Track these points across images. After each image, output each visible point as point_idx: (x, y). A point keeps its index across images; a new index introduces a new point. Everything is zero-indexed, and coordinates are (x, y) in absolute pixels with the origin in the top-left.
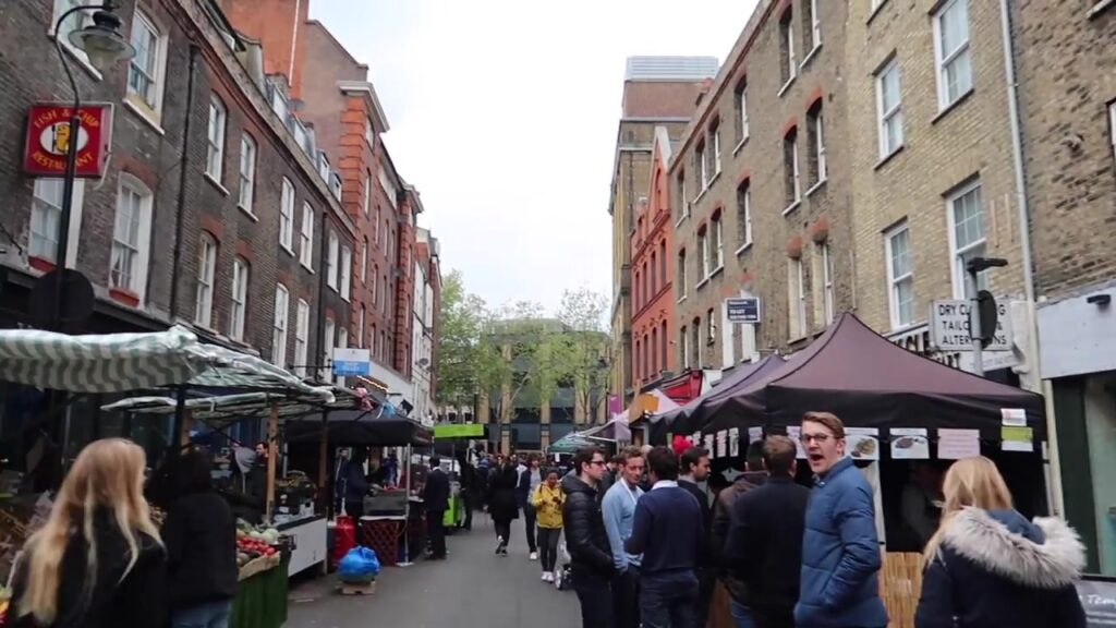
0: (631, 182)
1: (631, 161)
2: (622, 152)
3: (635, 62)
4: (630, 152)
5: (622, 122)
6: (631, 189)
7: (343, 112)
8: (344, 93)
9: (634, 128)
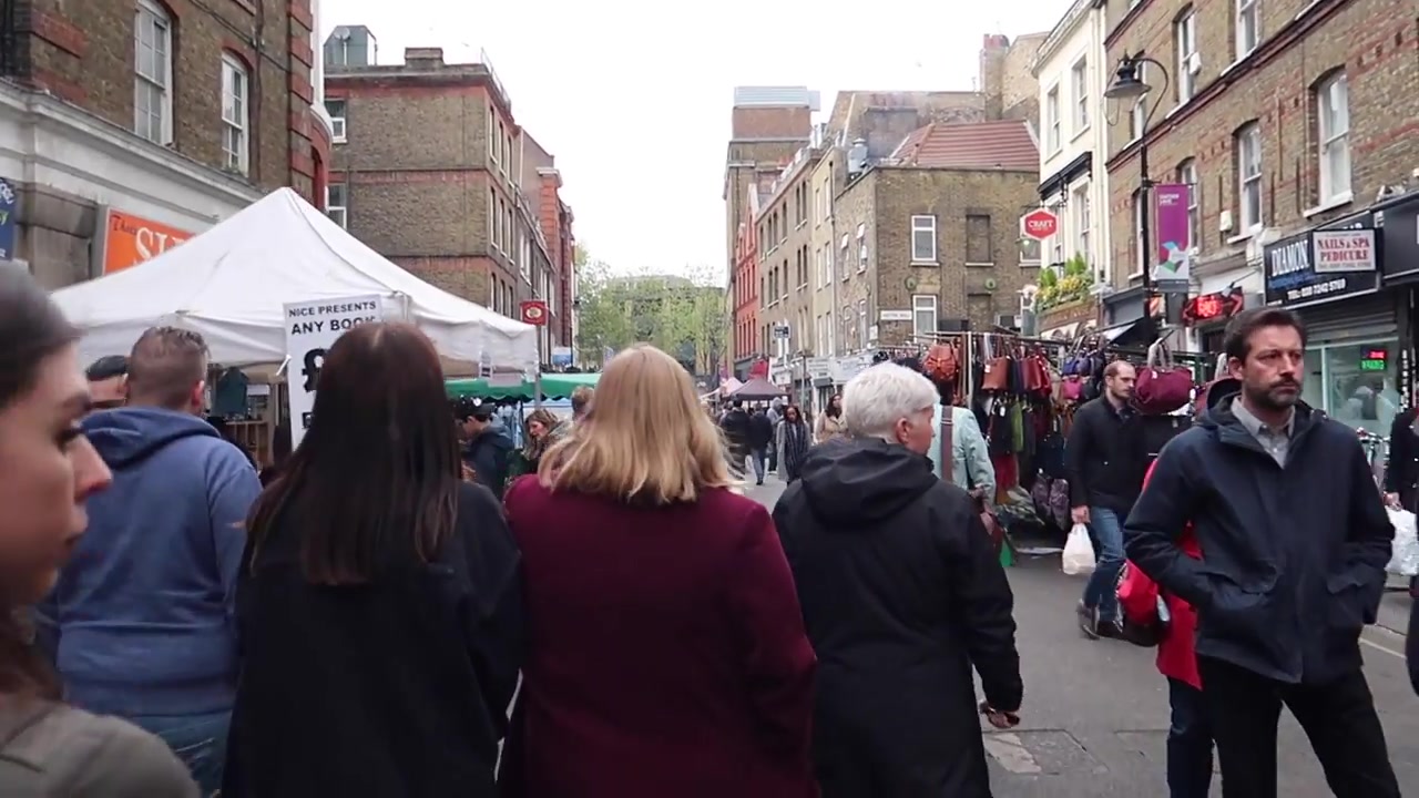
0: (738, 192)
1: (738, 174)
2: (731, 168)
3: (742, 91)
4: (738, 168)
5: (731, 143)
6: (738, 198)
7: (541, 189)
8: (541, 175)
9: (740, 147)
